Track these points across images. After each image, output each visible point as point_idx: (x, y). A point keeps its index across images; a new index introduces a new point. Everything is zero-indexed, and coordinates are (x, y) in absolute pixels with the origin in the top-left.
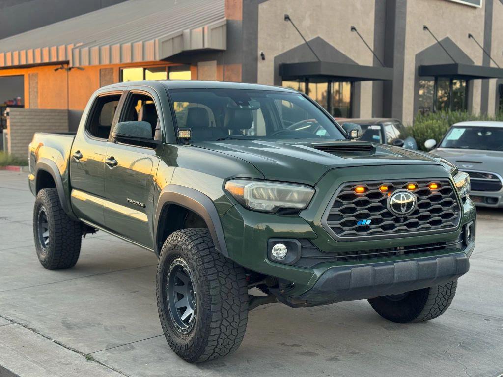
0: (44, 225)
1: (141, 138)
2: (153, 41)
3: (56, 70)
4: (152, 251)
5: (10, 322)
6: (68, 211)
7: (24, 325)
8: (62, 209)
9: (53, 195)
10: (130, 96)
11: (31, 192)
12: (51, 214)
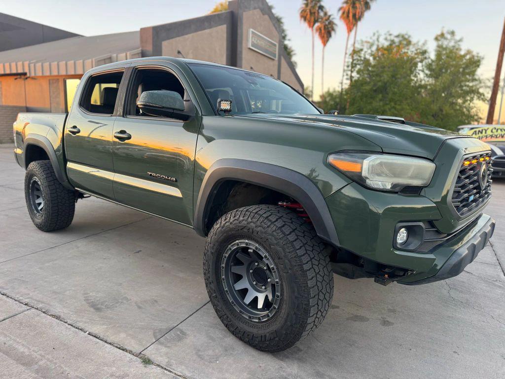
0: (36, 193)
1: (174, 109)
2: (90, 60)
3: (16, 79)
4: (191, 228)
5: (26, 307)
6: (64, 181)
7: (43, 310)
8: (57, 179)
9: (46, 167)
10: (135, 71)
11: (18, 164)
12: (45, 184)
